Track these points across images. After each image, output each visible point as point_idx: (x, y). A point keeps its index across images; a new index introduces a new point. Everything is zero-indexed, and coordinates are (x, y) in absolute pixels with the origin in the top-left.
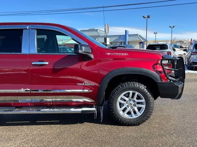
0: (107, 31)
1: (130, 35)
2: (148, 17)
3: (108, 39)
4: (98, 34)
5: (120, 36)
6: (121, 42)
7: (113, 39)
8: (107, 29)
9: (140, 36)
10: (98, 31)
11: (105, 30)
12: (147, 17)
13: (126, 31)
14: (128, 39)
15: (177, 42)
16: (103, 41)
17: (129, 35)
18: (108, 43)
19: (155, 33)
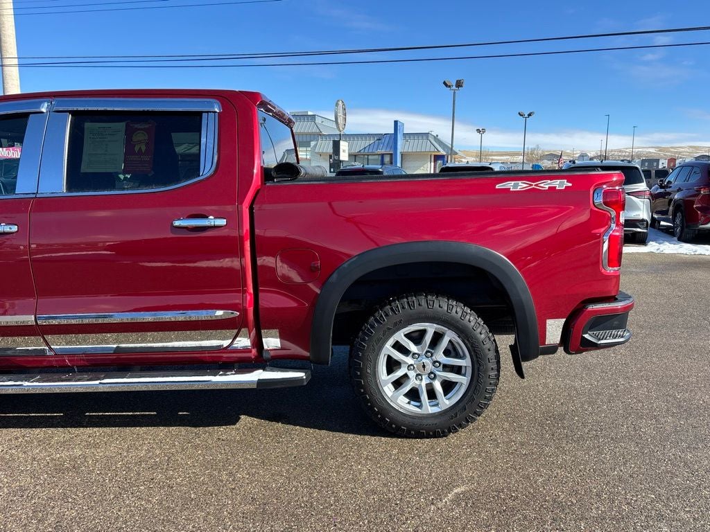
0: (340, 121)
1: (408, 136)
2: (459, 84)
3: (344, 146)
4: (315, 130)
5: (380, 137)
6: (383, 155)
7: (360, 145)
8: (340, 114)
9: (436, 138)
10: (318, 120)
11: (336, 118)
12: (454, 84)
13: (396, 122)
14: (401, 146)
15: (543, 157)
16: (330, 150)
17: (405, 135)
18: (344, 156)
19: (478, 131)
